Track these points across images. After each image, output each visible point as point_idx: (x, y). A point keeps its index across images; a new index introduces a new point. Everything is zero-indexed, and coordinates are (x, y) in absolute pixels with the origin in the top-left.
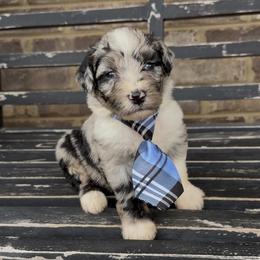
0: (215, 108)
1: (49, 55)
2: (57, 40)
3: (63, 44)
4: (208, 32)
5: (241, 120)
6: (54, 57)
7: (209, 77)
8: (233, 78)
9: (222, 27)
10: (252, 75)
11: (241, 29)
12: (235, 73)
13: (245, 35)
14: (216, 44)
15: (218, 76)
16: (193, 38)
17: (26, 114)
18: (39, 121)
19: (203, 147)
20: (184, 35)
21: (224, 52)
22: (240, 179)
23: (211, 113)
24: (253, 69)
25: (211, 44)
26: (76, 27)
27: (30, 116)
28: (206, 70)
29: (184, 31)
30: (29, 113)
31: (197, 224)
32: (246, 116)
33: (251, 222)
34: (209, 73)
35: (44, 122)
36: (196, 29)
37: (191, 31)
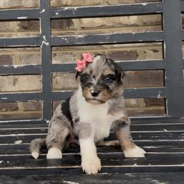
16: (73, 58)
29: (67, 53)
36: (75, 52)
37: (71, 54)
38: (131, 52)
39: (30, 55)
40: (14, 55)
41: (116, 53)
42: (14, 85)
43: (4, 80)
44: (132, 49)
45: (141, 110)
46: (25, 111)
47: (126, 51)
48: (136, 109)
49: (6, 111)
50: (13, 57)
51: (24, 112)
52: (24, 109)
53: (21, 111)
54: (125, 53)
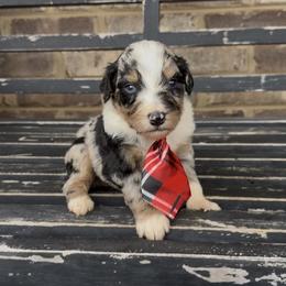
0: (212, 101)
1: (33, 38)
2: (39, 20)
3: (46, 26)
4: (207, 16)
5: (240, 114)
6: (38, 41)
7: (207, 66)
8: (232, 68)
9: (222, 11)
10: (253, 65)
11: (243, 13)
12: (235, 63)
13: (247, 20)
14: (216, 30)
15: (216, 66)
16: (190, 23)
17: (4, 103)
18: (18, 110)
19: (202, 144)
20: (181, 19)
22: (242, 178)
23: (208, 106)
24: (255, 58)
25: (211, 30)
26: (61, 8)
27: (7, 105)
28: (203, 59)
29: (181, 14)
30: (7, 102)
32: (245, 110)
34: (207, 61)
35: (24, 112)
36: (194, 12)
37: (189, 15)
39: (122, 18)
40: (96, 17)
41: (263, 13)
42: (96, 66)
43: (80, 59)
47: (281, 11)
49: (85, 106)
50: (95, 20)
54: (279, 14)
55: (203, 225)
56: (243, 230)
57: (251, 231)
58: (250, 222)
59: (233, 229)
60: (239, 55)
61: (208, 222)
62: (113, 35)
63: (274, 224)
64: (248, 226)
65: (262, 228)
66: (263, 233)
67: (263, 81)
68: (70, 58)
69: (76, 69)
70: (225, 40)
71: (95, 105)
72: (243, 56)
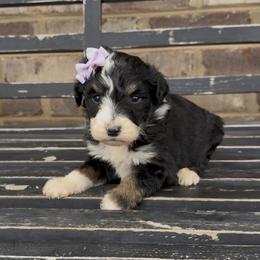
4: (152, 19)
8: (180, 73)
10: (202, 70)
11: (190, 16)
12: (183, 68)
14: (161, 30)
16: (135, 26)
20: (125, 22)
21: (171, 39)
24: (204, 63)
25: (156, 30)
29: (125, 18)
31: (139, 225)
33: (205, 223)
36: (139, 16)
37: (133, 18)
38: (238, 14)
39: (64, 23)
40: (36, 22)
41: (211, 16)
42: (36, 73)
43: (20, 65)
44: (241, 9)
45: (251, 116)
46: (53, 116)
47: (230, 13)
48: (243, 115)
49: (24, 115)
50: (35, 25)
51: (54, 119)
52: (52, 112)
53: (46, 117)
54: (228, 17)
55: (145, 226)
56: (190, 231)
57: (200, 232)
58: (199, 222)
59: (178, 230)
60: (187, 60)
61: (150, 223)
62: (52, 36)
63: (227, 224)
64: (196, 227)
65: (213, 229)
66: (214, 235)
67: (212, 83)
68: (9, 65)
69: (16, 76)
70: (171, 40)
71: (36, 115)
72: (191, 61)
